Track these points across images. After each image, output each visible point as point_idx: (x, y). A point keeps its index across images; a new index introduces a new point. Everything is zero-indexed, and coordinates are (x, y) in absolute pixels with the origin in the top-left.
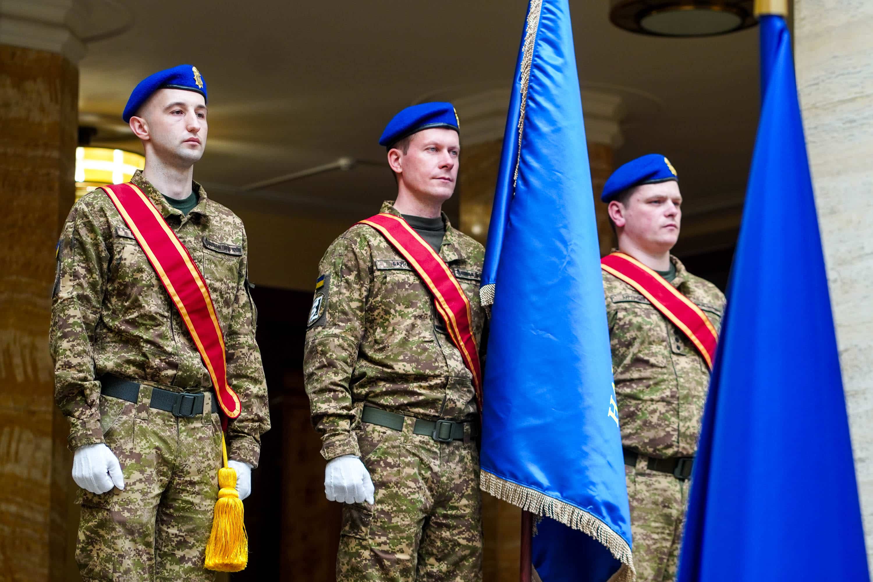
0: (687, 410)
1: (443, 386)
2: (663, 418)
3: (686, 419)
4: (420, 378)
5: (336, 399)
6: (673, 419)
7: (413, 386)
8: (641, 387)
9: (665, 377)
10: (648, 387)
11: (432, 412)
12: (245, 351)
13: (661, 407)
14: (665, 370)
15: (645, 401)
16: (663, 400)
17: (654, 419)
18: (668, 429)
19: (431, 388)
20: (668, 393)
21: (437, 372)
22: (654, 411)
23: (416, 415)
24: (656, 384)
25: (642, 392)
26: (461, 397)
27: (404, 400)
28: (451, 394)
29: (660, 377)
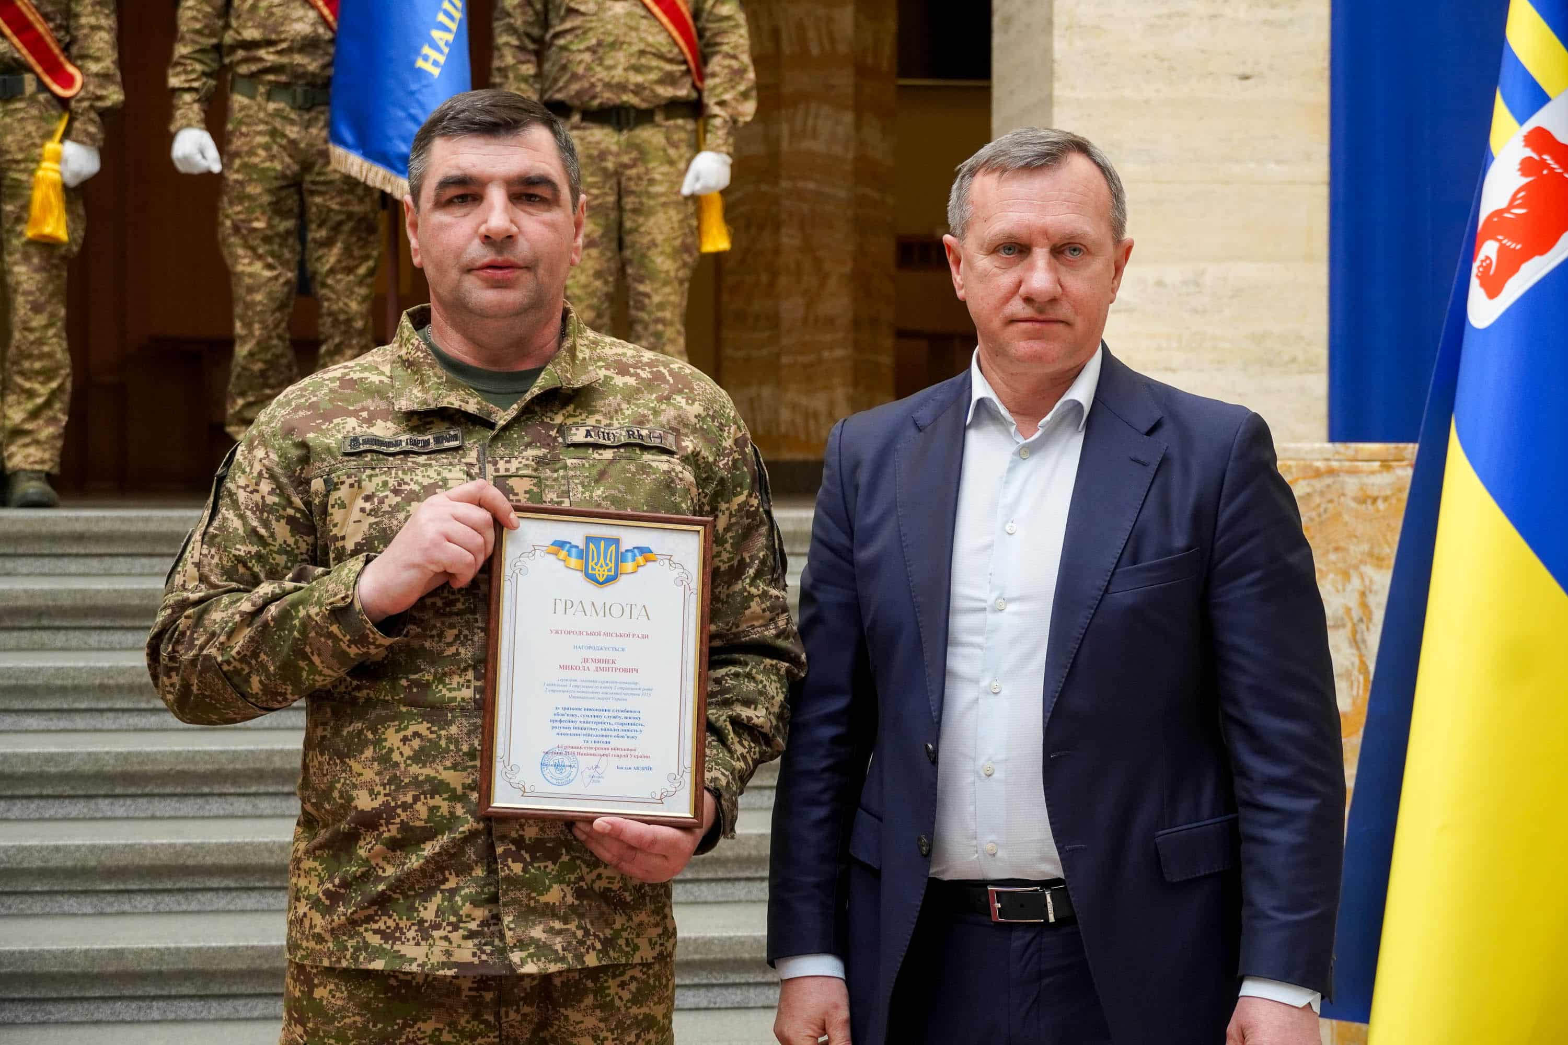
0: (612, 57)
1: (289, 51)
2: (589, 68)
3: (609, 68)
4: (269, 43)
5: (186, 72)
6: (598, 69)
7: (262, 53)
8: (569, 37)
9: (593, 24)
10: (577, 36)
11: (283, 78)
12: (86, 31)
13: (587, 57)
14: (594, 18)
15: (573, 52)
16: (588, 49)
17: (580, 70)
18: (593, 80)
19: (280, 53)
20: (594, 41)
21: (283, 36)
22: (580, 62)
23: (270, 82)
24: (585, 33)
25: (571, 42)
26: (314, 60)
27: (254, 68)
28: (298, 59)
29: (589, 25)
